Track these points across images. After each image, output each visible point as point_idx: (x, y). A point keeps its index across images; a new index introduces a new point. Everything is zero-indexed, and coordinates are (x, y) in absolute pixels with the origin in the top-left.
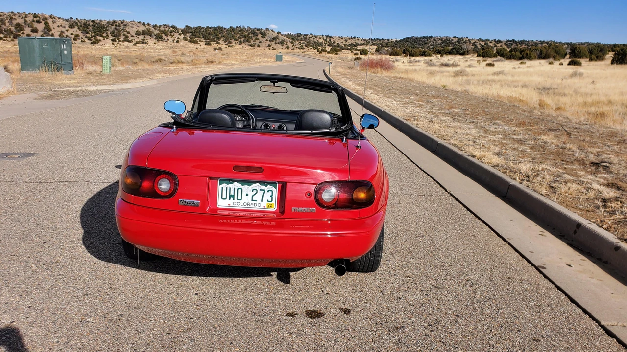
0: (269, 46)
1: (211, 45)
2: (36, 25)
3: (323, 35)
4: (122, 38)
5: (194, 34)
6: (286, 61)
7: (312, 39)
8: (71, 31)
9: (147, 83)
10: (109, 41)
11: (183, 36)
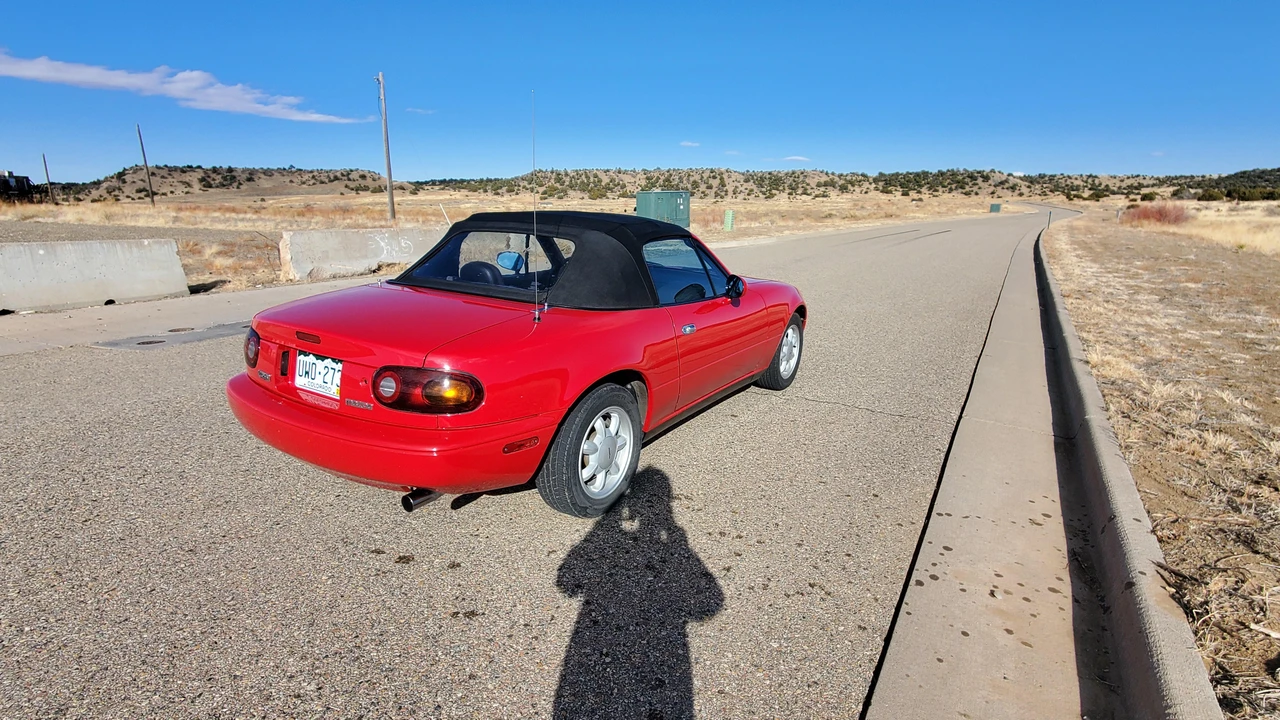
0: (993, 193)
1: (907, 195)
2: (711, 181)
3: (1081, 176)
4: (800, 191)
5: (887, 183)
6: (1007, 212)
7: (1063, 181)
8: (746, 185)
9: (763, 241)
10: (785, 195)
11: (874, 185)
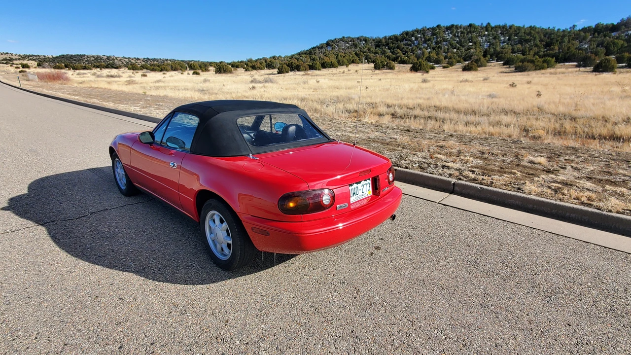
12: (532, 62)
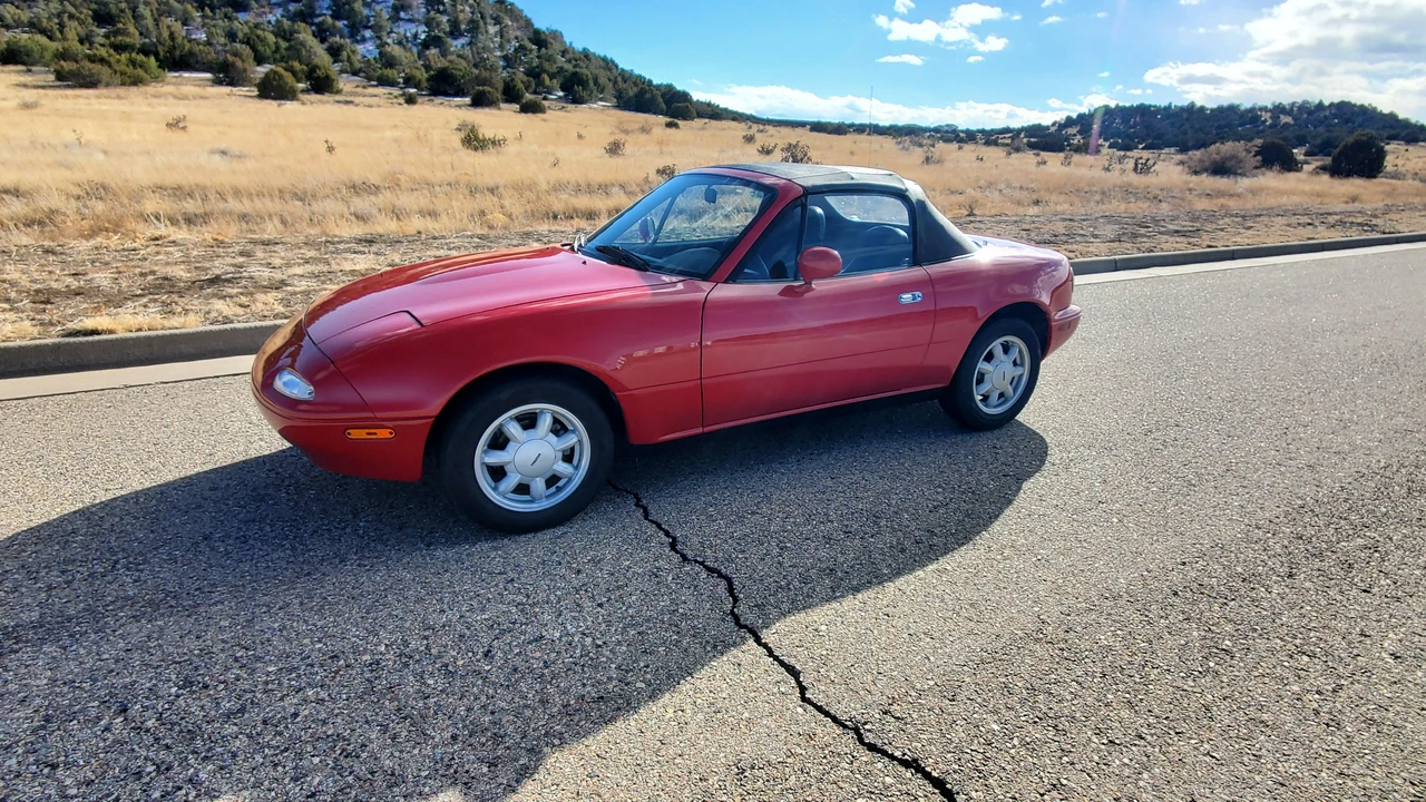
12: (102, 61)
